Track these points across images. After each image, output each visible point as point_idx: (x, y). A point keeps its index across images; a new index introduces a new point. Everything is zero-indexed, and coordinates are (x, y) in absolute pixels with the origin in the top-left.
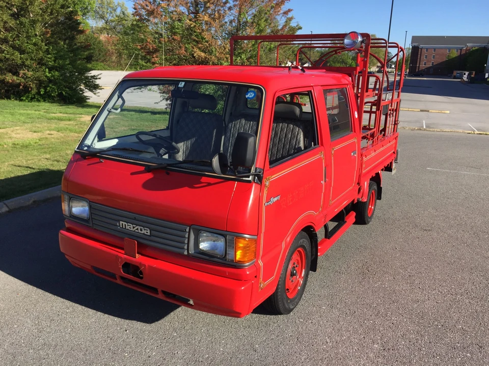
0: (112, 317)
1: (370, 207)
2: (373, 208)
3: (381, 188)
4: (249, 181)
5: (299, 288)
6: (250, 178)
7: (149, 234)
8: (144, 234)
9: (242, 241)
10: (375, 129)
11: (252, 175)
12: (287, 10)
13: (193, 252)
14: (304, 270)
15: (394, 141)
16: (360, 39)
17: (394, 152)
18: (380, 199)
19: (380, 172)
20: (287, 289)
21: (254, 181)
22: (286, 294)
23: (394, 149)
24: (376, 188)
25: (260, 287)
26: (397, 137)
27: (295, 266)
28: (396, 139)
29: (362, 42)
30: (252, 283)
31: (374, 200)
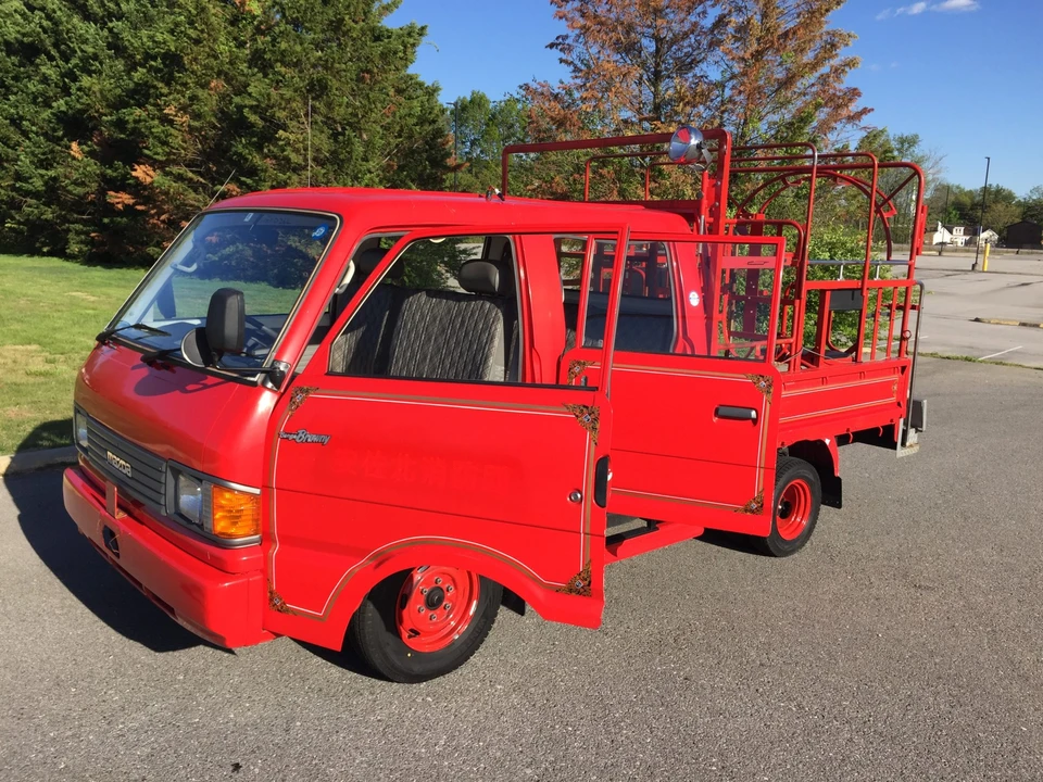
0: (112, 631)
1: (798, 520)
2: (804, 522)
3: (839, 480)
4: (254, 384)
5: (457, 637)
6: (258, 378)
7: (130, 475)
8: (127, 475)
9: (227, 495)
10: (792, 340)
11: (262, 372)
12: (860, 109)
13: (173, 511)
14: (475, 603)
15: (896, 377)
16: (694, 141)
17: (899, 404)
18: (839, 506)
19: (827, 441)
20: (412, 630)
21: (264, 383)
22: (401, 638)
23: (895, 395)
24: (811, 477)
25: (271, 600)
26: (904, 369)
27: (445, 588)
28: (902, 373)
29: (699, 147)
30: (248, 581)
31: (809, 504)
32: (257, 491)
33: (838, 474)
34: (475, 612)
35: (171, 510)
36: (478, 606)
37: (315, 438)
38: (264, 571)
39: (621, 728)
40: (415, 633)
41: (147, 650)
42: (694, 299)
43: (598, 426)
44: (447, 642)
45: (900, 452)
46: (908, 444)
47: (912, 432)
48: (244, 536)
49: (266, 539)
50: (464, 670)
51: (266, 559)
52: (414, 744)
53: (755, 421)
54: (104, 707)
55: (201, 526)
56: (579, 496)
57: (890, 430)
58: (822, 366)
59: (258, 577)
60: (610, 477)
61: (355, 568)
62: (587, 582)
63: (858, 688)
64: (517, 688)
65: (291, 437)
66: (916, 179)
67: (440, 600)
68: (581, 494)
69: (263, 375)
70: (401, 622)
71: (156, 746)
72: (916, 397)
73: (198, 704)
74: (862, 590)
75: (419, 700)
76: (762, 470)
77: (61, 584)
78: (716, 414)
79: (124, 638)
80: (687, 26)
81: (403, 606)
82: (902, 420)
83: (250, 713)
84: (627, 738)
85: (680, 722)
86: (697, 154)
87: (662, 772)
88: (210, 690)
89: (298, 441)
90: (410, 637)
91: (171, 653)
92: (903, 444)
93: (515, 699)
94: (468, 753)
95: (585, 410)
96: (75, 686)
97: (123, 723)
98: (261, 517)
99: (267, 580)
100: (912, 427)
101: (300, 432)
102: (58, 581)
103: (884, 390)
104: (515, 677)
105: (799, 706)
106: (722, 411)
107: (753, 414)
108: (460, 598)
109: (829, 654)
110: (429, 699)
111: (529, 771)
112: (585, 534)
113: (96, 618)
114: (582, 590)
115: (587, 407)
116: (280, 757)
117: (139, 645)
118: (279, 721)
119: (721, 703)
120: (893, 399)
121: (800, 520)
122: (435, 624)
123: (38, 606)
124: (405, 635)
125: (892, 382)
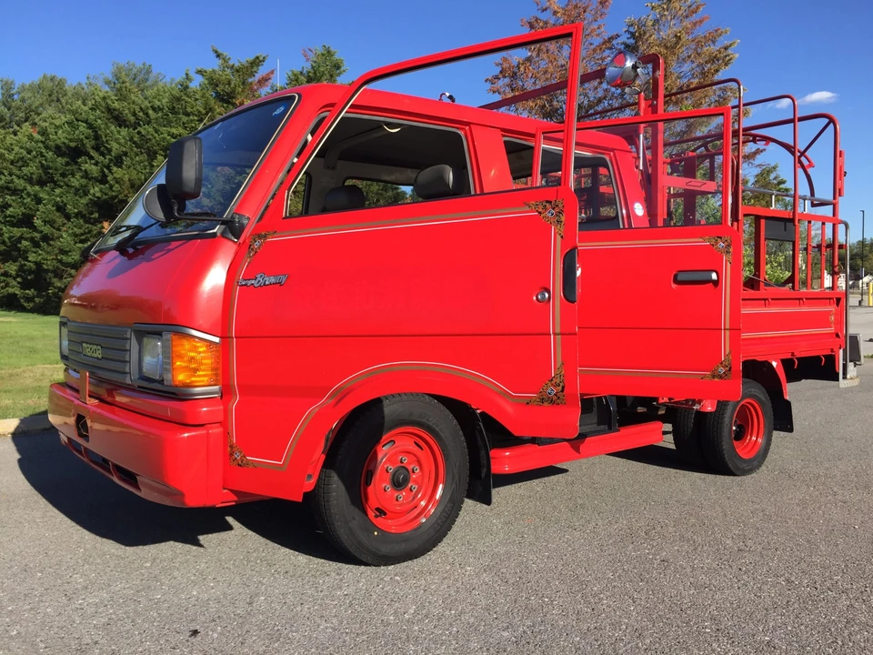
1: (754, 438)
2: (759, 442)
3: (789, 404)
4: (214, 235)
5: (424, 520)
6: (217, 230)
7: (100, 356)
8: (97, 358)
11: (222, 223)
13: (137, 376)
14: (441, 486)
15: (832, 308)
16: (629, 64)
17: (837, 336)
18: (791, 430)
19: (774, 364)
20: (378, 509)
21: (223, 235)
22: (367, 515)
23: (833, 325)
24: (761, 396)
25: (231, 455)
26: (838, 300)
27: (410, 468)
28: (838, 305)
29: (635, 67)
30: (208, 433)
31: (762, 425)
32: (217, 340)
33: (787, 398)
34: (441, 497)
35: (135, 375)
36: (444, 489)
37: (273, 280)
38: (224, 424)
39: (601, 599)
40: (381, 512)
41: (118, 545)
42: (639, 209)
43: (563, 219)
44: (414, 525)
45: (842, 383)
46: (848, 376)
47: (851, 366)
48: (204, 385)
49: (226, 392)
50: (431, 555)
51: (226, 412)
52: (382, 612)
53: (716, 283)
54: (66, 587)
55: (161, 382)
56: (547, 295)
57: (831, 359)
58: (762, 291)
59: (217, 430)
60: (579, 273)
61: (314, 409)
62: (560, 388)
63: (846, 566)
64: (488, 569)
65: (249, 283)
66: (832, 124)
67: (406, 480)
68: (549, 293)
69: (223, 227)
70: (367, 500)
71: (113, 616)
72: (852, 331)
73: (162, 584)
74: (827, 497)
75: (387, 579)
76: (728, 332)
77: (46, 502)
78: (676, 281)
79: (98, 537)
80: (600, 94)
81: (368, 483)
82: (841, 351)
83: (213, 591)
84: (609, 606)
85: (664, 594)
86: (633, 74)
87: (652, 635)
88: (176, 573)
89: (256, 285)
90: (376, 516)
91: (140, 547)
92: (845, 377)
93: (486, 577)
94: (439, 619)
95: (548, 205)
96: (42, 572)
97: (84, 599)
98: (220, 366)
99: (226, 434)
100: (850, 361)
101: (258, 276)
102: (44, 500)
103: (821, 320)
104: (486, 561)
105: (788, 581)
106: (681, 277)
107: (714, 276)
108: (426, 481)
109: (808, 541)
110: (397, 578)
111: (505, 634)
112: (555, 334)
113: (74, 524)
114: (555, 398)
115: (550, 202)
116: (241, 625)
117: (111, 541)
118: (243, 596)
119: (703, 578)
120: (832, 330)
121: (755, 438)
122: (400, 505)
123: (20, 517)
124: (371, 514)
125: (829, 313)
